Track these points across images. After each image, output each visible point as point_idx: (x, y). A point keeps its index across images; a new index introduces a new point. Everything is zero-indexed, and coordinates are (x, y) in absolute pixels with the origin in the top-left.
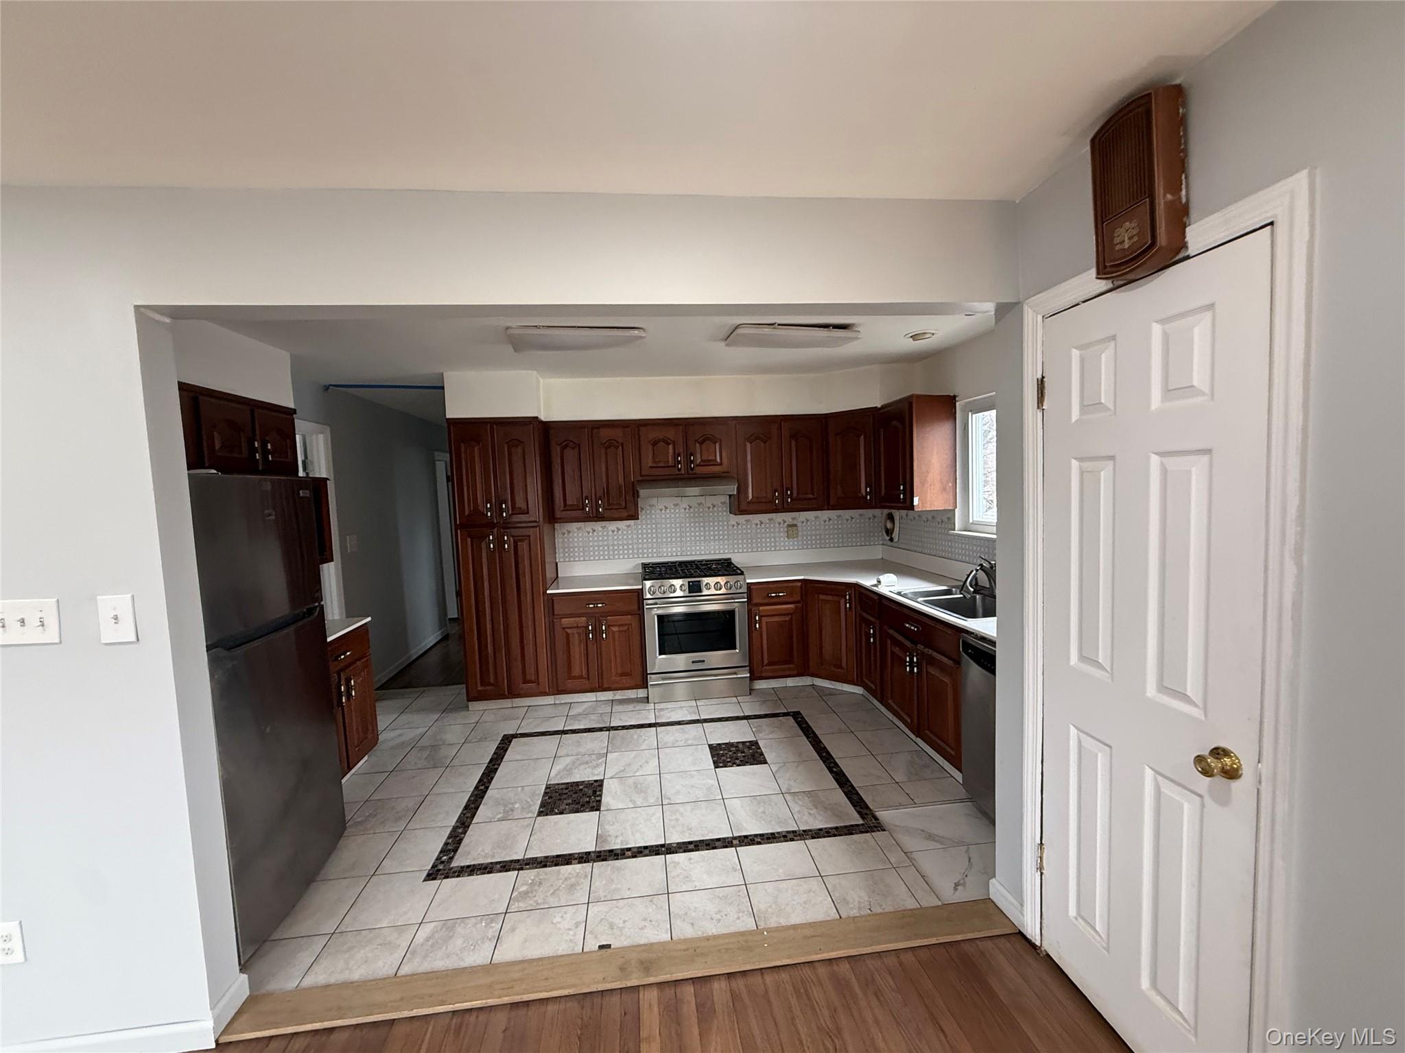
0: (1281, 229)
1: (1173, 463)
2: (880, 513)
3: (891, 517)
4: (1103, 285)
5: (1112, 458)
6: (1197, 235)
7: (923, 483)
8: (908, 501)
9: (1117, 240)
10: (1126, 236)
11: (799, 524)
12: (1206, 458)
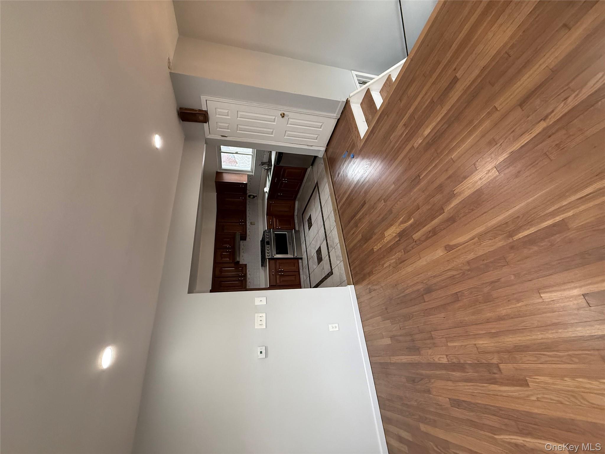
0: (207, 99)
1: (239, 116)
2: (248, 200)
3: (250, 196)
4: (208, 123)
5: (237, 125)
6: (204, 108)
7: (240, 181)
8: (244, 185)
9: (201, 119)
10: (201, 118)
11: (250, 221)
12: (238, 112)
